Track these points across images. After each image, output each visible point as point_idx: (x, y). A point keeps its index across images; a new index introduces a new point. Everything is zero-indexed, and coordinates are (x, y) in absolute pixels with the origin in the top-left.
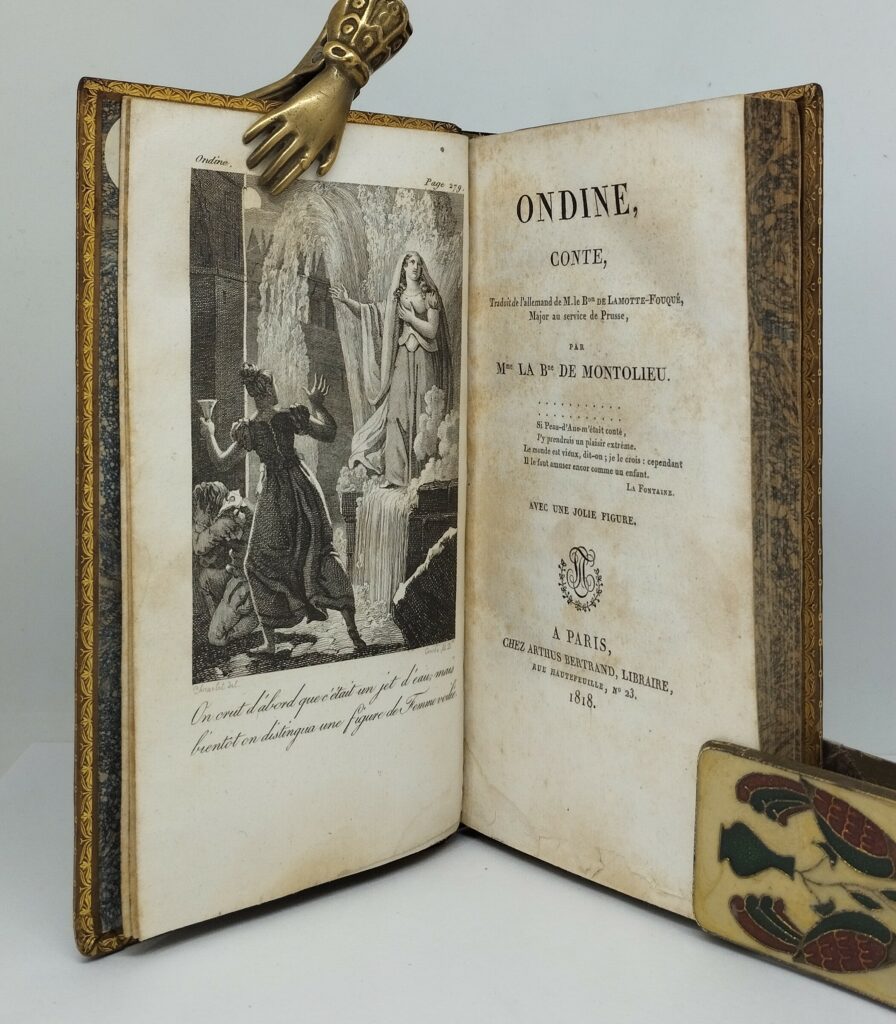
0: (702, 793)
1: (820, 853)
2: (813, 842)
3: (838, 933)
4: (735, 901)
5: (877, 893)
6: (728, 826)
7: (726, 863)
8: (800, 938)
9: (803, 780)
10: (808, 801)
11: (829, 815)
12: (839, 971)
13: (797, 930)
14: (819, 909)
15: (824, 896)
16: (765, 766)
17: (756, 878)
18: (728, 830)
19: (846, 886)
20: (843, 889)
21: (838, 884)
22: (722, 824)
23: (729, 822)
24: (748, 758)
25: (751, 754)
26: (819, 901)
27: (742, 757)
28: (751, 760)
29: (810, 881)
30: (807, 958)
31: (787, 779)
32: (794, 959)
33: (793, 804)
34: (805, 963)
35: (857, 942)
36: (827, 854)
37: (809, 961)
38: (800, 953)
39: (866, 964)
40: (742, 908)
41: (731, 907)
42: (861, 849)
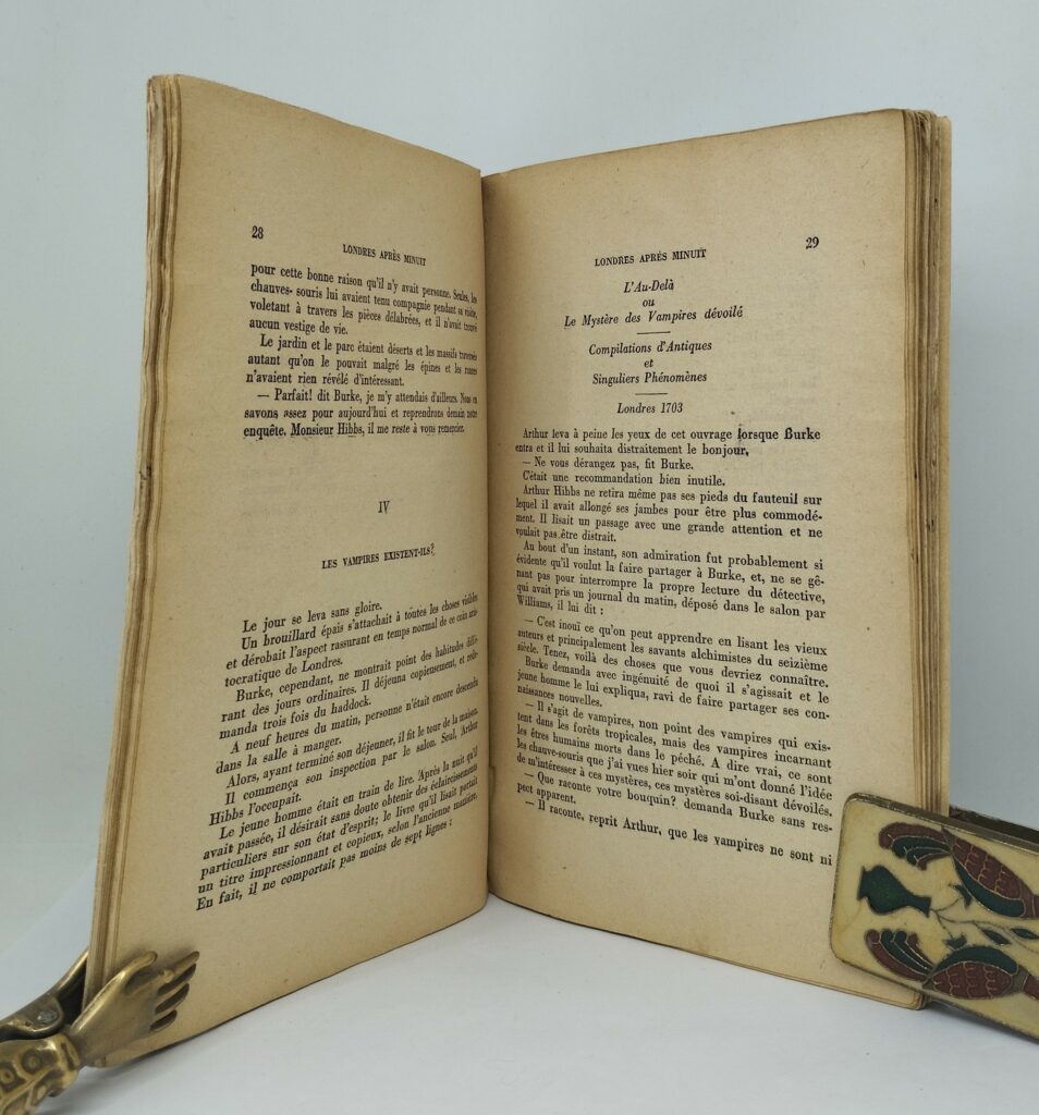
1: (956, 894)
2: (949, 885)
3: (967, 964)
4: (871, 935)
5: (1007, 931)
6: (868, 869)
7: (865, 902)
8: (931, 968)
9: (945, 831)
10: (947, 849)
11: (967, 861)
12: (966, 997)
13: (929, 961)
14: (950, 943)
15: (956, 933)
16: (909, 817)
17: (893, 915)
18: (868, 872)
19: (978, 924)
20: (975, 926)
21: (970, 922)
22: (863, 867)
23: (870, 865)
24: (893, 810)
25: (896, 806)
26: (951, 936)
27: (887, 808)
28: (896, 811)
29: (944, 919)
30: (936, 986)
31: (929, 829)
32: (924, 986)
33: (931, 851)
34: (934, 990)
35: (985, 972)
36: (962, 896)
37: (939, 988)
38: (930, 981)
39: (991, 991)
40: (877, 941)
41: (867, 941)
42: (995, 892)
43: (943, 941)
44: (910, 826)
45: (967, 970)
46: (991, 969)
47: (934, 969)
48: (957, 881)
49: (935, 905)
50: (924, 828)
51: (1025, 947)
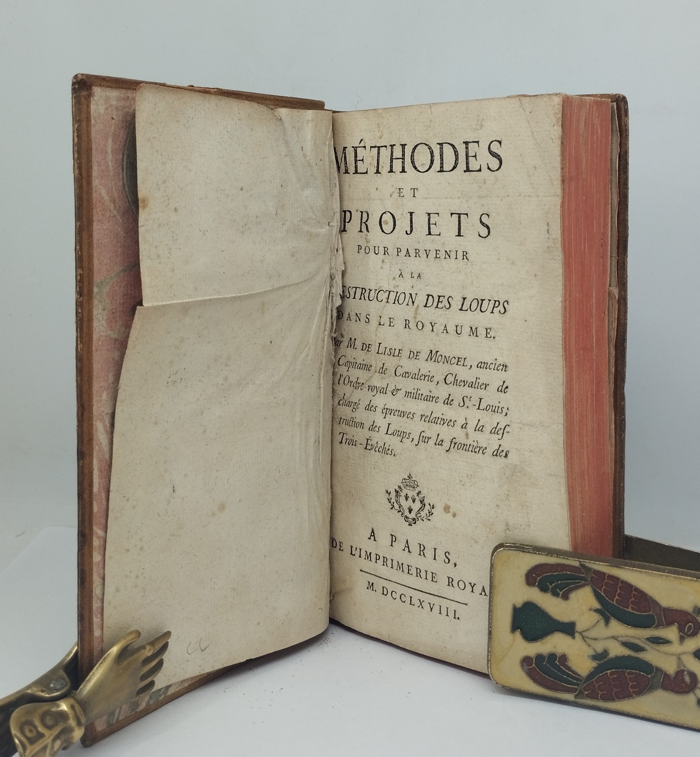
0: (496, 582)
1: (596, 617)
2: (590, 610)
3: (611, 673)
4: (526, 661)
5: (643, 640)
6: (519, 605)
7: (518, 633)
8: (581, 681)
9: (583, 566)
10: (587, 581)
11: (604, 587)
12: (612, 700)
13: (579, 675)
14: (595, 657)
15: (599, 647)
16: (550, 557)
17: (543, 641)
18: (518, 608)
19: (618, 638)
20: (615, 641)
21: (611, 637)
22: (514, 604)
23: (519, 602)
24: (535, 553)
25: (537, 550)
26: (595, 651)
27: (530, 553)
28: (539, 554)
29: (587, 638)
30: (586, 695)
31: (569, 566)
32: (576, 697)
33: (575, 583)
34: (585, 698)
35: (627, 677)
36: (602, 617)
37: (589, 696)
38: (581, 692)
39: (634, 692)
40: (532, 665)
41: (523, 666)
42: (630, 610)
43: (589, 656)
44: (552, 565)
45: (611, 677)
46: (632, 673)
47: (583, 681)
48: (597, 605)
49: (579, 627)
50: (564, 565)
51: (659, 651)
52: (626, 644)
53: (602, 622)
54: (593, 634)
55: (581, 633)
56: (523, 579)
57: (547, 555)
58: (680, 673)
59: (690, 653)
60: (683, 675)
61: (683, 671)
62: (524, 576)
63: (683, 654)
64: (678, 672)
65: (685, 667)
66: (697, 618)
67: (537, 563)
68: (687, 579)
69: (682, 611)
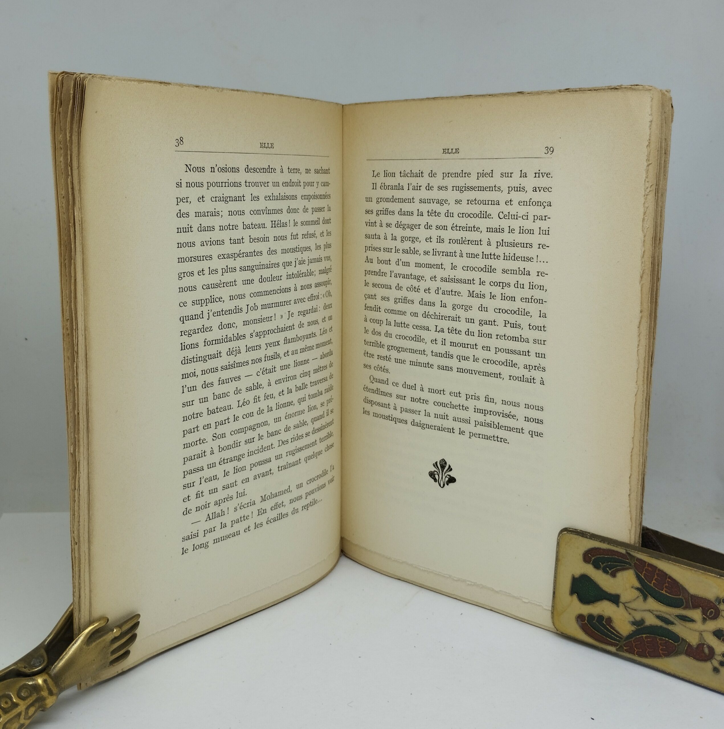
0: (560, 557)
1: (637, 593)
2: (632, 587)
3: (646, 637)
4: (580, 618)
5: (673, 616)
7: (575, 597)
8: (621, 638)
9: (627, 553)
10: (630, 565)
11: (644, 572)
12: (646, 657)
13: (621, 635)
14: (634, 623)
15: (638, 616)
16: (603, 544)
17: (594, 605)
18: (576, 578)
19: (653, 612)
20: (651, 613)
21: (647, 610)
22: (573, 575)
23: (577, 574)
24: (592, 539)
25: (593, 537)
26: (635, 619)
27: (587, 538)
28: (594, 540)
29: (629, 608)
30: (626, 650)
31: (617, 552)
32: (617, 650)
33: (620, 566)
34: (624, 652)
35: (658, 642)
36: (641, 594)
37: (627, 651)
38: (621, 647)
39: (662, 654)
40: (584, 621)
41: (577, 621)
42: (664, 592)
43: (629, 622)
44: (604, 550)
45: (646, 640)
46: (663, 640)
47: (623, 639)
49: (623, 599)
50: (614, 551)
51: (685, 627)
52: (658, 617)
53: (641, 598)
54: (633, 605)
55: (624, 604)
56: (581, 557)
57: (600, 542)
58: (701, 646)
59: (710, 632)
60: (703, 647)
61: (704, 644)
62: (582, 555)
63: (704, 631)
64: (699, 644)
65: (705, 642)
66: (718, 606)
67: (592, 546)
68: (712, 576)
69: (706, 599)
